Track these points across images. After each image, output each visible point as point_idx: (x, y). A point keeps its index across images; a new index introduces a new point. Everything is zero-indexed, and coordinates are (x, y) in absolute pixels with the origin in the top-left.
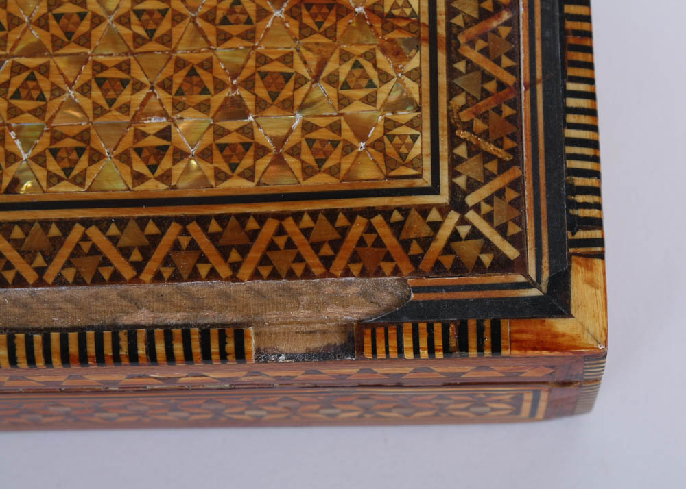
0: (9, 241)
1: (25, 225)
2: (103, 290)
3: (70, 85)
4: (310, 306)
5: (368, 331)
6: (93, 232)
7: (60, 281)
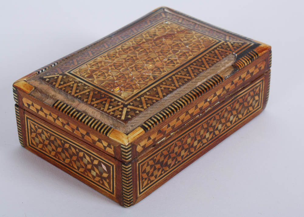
0: (164, 85)
1: (164, 81)
2: (188, 84)
3: (144, 64)
4: (223, 66)
5: (236, 63)
6: (176, 76)
7: (180, 86)
